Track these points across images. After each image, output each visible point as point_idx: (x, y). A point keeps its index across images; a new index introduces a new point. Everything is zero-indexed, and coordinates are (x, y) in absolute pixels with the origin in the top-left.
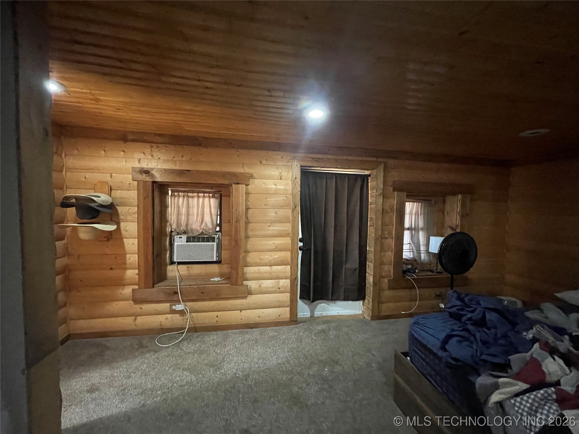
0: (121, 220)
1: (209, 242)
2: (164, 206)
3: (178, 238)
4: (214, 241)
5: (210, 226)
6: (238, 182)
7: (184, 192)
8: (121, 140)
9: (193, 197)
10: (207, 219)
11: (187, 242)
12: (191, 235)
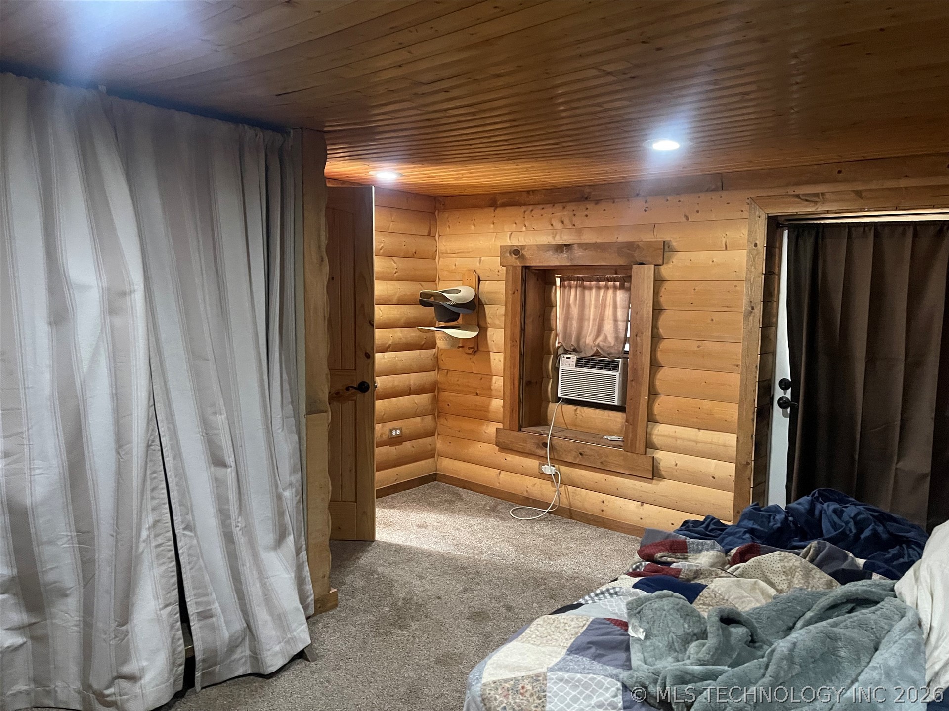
0: (489, 325)
1: (610, 370)
2: (547, 305)
3: (566, 357)
4: (616, 369)
5: (611, 340)
6: (642, 260)
7: (578, 279)
8: (491, 206)
9: (590, 288)
10: (608, 327)
11: (577, 366)
12: (583, 355)
